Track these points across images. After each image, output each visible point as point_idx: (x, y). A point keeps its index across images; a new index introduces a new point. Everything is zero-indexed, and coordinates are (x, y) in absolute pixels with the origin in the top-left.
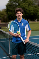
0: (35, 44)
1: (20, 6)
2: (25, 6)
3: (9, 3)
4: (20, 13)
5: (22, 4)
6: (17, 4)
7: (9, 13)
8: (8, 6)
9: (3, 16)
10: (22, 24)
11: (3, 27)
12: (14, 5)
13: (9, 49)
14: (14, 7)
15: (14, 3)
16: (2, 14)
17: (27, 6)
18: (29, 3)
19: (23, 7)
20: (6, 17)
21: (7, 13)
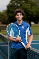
0: (37, 51)
1: (22, 7)
2: (27, 7)
3: (10, 4)
4: (20, 15)
5: (24, 5)
6: (19, 5)
7: (10, 14)
8: (9, 7)
9: (3, 17)
10: (23, 27)
11: (3, 30)
12: (15, 5)
13: (8, 54)
14: (16, 8)
15: (16, 4)
16: (2, 16)
17: (30, 7)
18: (31, 4)
19: (25, 8)
20: (6, 19)
21: (8, 15)
